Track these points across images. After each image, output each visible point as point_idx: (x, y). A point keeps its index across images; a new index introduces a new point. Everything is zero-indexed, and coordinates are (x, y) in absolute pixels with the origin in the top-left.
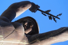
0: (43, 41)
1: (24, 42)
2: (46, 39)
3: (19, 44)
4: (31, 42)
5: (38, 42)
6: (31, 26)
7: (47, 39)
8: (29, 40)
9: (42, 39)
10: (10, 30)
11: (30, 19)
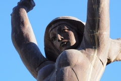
0: (101, 24)
1: (93, 57)
2: (100, 19)
3: (94, 67)
4: (95, 45)
5: (99, 34)
6: (66, 30)
7: (99, 17)
8: (92, 48)
9: (97, 25)
10: (72, 76)
11: (53, 26)
